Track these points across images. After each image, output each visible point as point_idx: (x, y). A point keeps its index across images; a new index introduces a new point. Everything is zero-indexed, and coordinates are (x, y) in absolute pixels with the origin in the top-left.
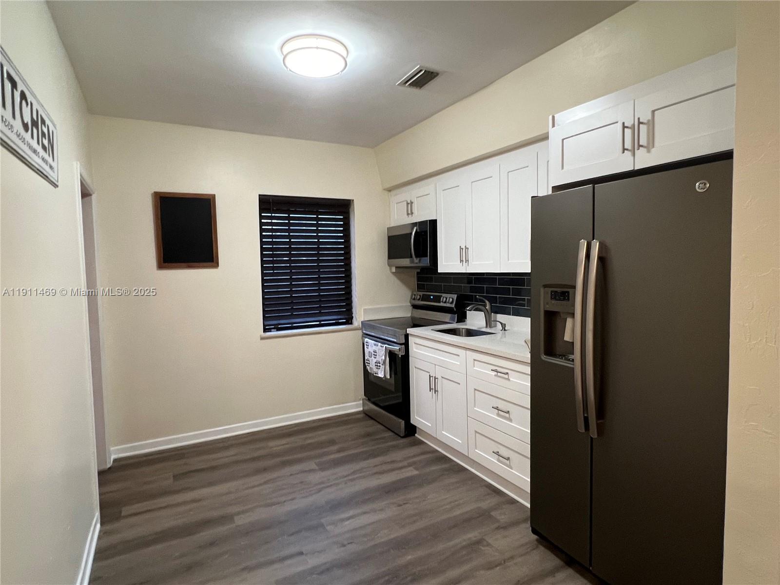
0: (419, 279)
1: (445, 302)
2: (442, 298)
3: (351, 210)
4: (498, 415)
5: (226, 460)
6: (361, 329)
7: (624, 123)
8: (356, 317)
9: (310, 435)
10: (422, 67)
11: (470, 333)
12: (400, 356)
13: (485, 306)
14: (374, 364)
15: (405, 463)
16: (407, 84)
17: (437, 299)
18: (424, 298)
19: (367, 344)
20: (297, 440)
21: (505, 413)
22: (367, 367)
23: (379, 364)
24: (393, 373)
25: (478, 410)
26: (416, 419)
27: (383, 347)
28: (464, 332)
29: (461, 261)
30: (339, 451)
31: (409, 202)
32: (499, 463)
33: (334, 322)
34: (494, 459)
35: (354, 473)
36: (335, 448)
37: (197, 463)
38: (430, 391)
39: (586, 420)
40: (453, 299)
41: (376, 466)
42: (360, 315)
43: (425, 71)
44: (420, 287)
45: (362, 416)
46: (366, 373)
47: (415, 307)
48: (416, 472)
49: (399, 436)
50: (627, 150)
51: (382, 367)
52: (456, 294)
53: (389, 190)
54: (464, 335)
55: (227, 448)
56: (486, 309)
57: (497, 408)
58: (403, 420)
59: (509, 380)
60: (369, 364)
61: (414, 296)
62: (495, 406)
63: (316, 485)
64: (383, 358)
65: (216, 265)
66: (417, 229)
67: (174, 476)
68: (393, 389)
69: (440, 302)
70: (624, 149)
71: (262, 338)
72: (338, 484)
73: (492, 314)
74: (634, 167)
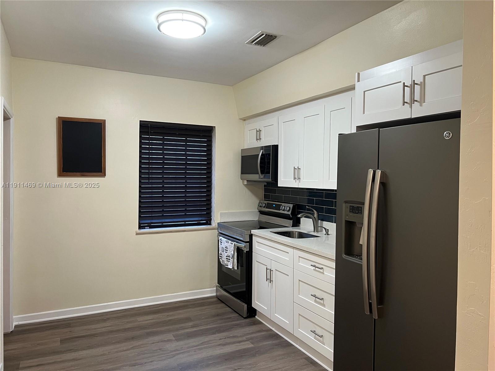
0: (266, 190)
1: (284, 210)
2: (281, 206)
3: (213, 134)
4: (316, 301)
5: (104, 330)
6: (218, 229)
7: (404, 83)
8: (214, 219)
9: (171, 313)
10: (263, 32)
11: (301, 236)
12: (245, 252)
13: (313, 214)
14: (226, 258)
15: (244, 338)
16: (253, 43)
17: (278, 207)
18: (268, 206)
19: (221, 241)
20: (162, 317)
21: (319, 299)
22: (220, 259)
23: (229, 258)
24: (239, 265)
25: (301, 296)
26: (256, 303)
27: (233, 244)
28: (296, 234)
29: (295, 178)
30: (193, 327)
31: (258, 130)
32: (314, 340)
33: (197, 222)
34: (311, 337)
35: (202, 344)
36: (190, 324)
37: (79, 331)
38: (267, 281)
39: (370, 304)
40: (290, 208)
41: (220, 339)
42: (217, 217)
43: (266, 35)
44: (266, 197)
45: (215, 299)
46: (220, 265)
47: (262, 213)
48: (252, 346)
49: (243, 317)
50: (407, 103)
51: (231, 260)
52: (291, 204)
53: (244, 120)
54: (296, 237)
55: (105, 320)
56: (314, 217)
57: (314, 296)
58: (246, 304)
59: (324, 273)
60: (222, 257)
61: (260, 204)
62: (313, 294)
63: (172, 351)
64: (232, 252)
65: (104, 174)
66: (263, 152)
67: (61, 341)
68: (239, 278)
69: (280, 210)
70: (404, 102)
71: (137, 234)
72: (189, 352)
73: (319, 221)
74: (411, 117)
